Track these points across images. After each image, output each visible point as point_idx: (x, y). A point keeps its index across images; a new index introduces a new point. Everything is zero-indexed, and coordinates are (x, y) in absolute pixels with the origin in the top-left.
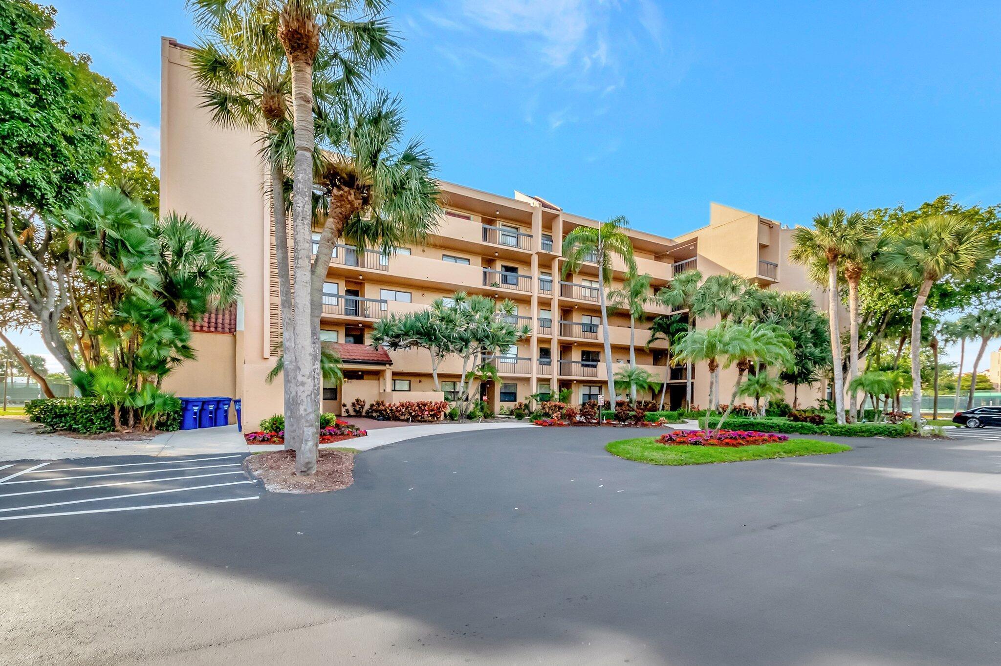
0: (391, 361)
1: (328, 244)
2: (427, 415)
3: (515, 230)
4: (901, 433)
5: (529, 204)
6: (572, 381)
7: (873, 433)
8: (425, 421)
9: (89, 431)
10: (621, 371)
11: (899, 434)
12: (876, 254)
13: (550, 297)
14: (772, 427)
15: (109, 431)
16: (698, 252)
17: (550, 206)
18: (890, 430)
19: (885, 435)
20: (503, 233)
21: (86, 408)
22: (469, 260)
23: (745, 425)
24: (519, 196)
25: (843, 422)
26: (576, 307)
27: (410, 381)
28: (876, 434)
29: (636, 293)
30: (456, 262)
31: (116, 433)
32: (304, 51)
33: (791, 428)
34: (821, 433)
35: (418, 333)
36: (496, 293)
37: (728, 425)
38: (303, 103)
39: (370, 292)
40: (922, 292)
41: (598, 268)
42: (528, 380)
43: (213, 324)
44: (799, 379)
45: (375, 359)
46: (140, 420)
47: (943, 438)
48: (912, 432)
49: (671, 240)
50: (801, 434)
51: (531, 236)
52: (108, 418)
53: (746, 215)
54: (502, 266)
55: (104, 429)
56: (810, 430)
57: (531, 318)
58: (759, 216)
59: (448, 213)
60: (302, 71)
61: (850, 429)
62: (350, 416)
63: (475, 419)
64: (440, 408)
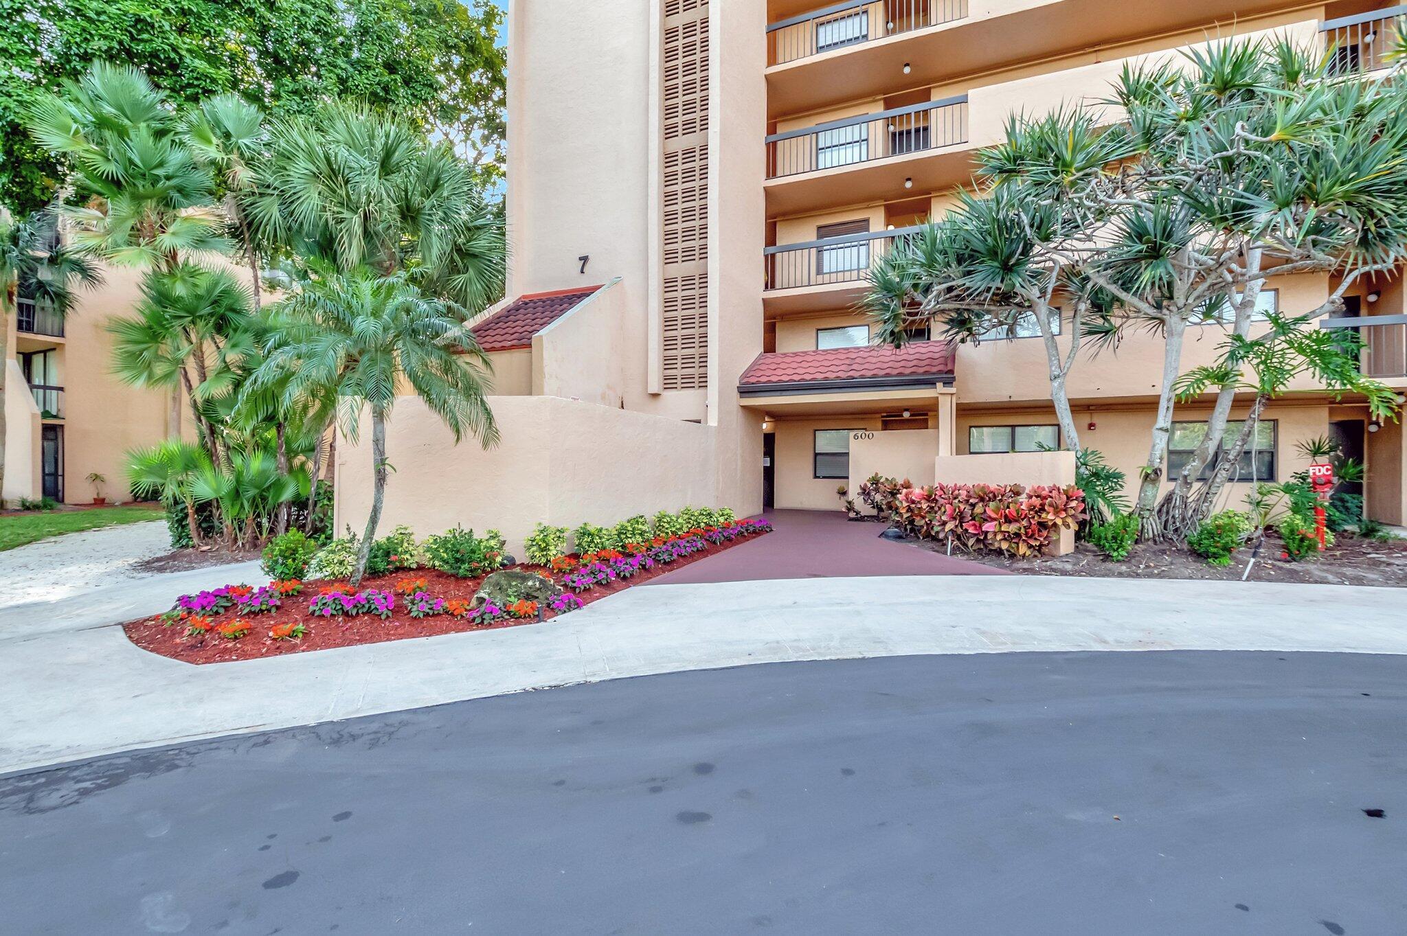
0: (955, 373)
8: (997, 555)
45: (907, 371)
62: (861, 519)
63: (1226, 561)
64: (1042, 509)
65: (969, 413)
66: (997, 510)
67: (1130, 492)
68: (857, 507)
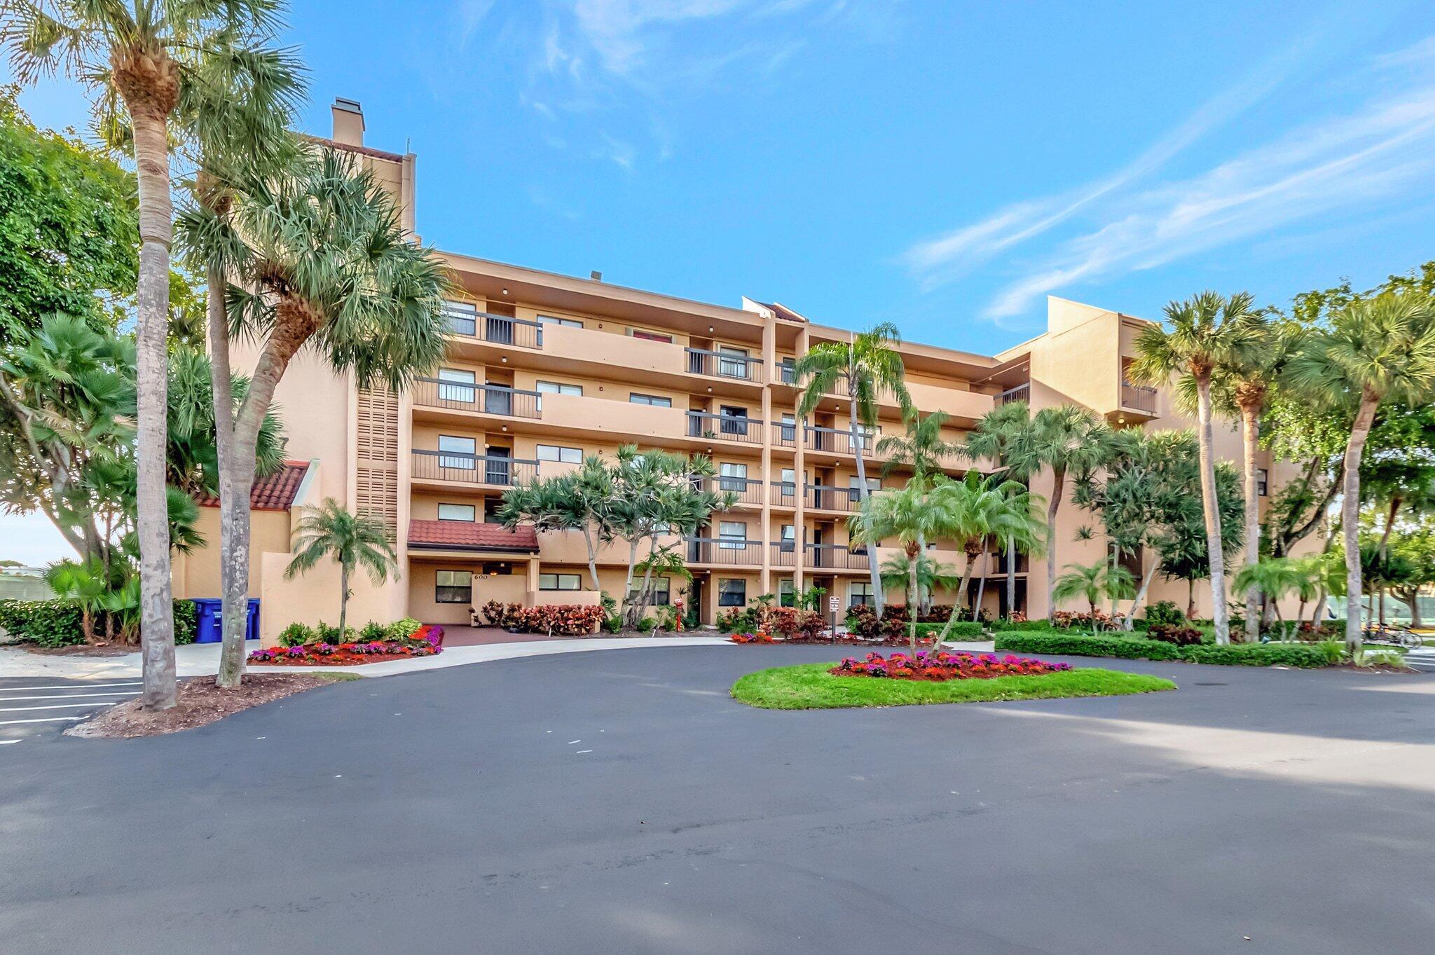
0: (538, 547)
1: (263, 376)
2: (572, 625)
3: (742, 355)
4: (1320, 660)
5: (758, 315)
6: (833, 575)
7: (1269, 661)
8: (571, 635)
9: (50, 643)
10: (892, 560)
11: (1314, 662)
12: (1281, 364)
13: (792, 450)
14: (1104, 648)
15: (76, 643)
16: (1032, 375)
17: (792, 316)
18: (1300, 655)
19: (1290, 663)
20: (723, 359)
21: (46, 612)
22: (670, 400)
23: (1062, 645)
24: (749, 306)
25: (1224, 642)
26: (838, 464)
27: (580, 576)
28: (1274, 662)
29: (925, 442)
30: (650, 403)
31: (85, 646)
32: (145, 100)
33: (1136, 650)
34: (1185, 659)
35: (560, 506)
36: (709, 446)
37: (1036, 644)
38: (148, 173)
39: (521, 449)
40: (1360, 421)
41: (849, 403)
42: (757, 573)
43: (264, 498)
44: (1194, 571)
45: (515, 544)
46: (121, 627)
47: (1397, 669)
48: (1341, 660)
49: (992, 359)
50: (1151, 660)
51: (761, 362)
52: (75, 625)
53: (1100, 314)
54: (723, 407)
55: (70, 640)
56: (1165, 654)
57: (761, 482)
58: (1120, 315)
59: (637, 334)
60: (144, 128)
61: (1230, 653)
62: (481, 626)
63: (648, 632)
64: (590, 614)
65: (545, 567)
66: (573, 615)
67: (618, 608)
68: (480, 620)
